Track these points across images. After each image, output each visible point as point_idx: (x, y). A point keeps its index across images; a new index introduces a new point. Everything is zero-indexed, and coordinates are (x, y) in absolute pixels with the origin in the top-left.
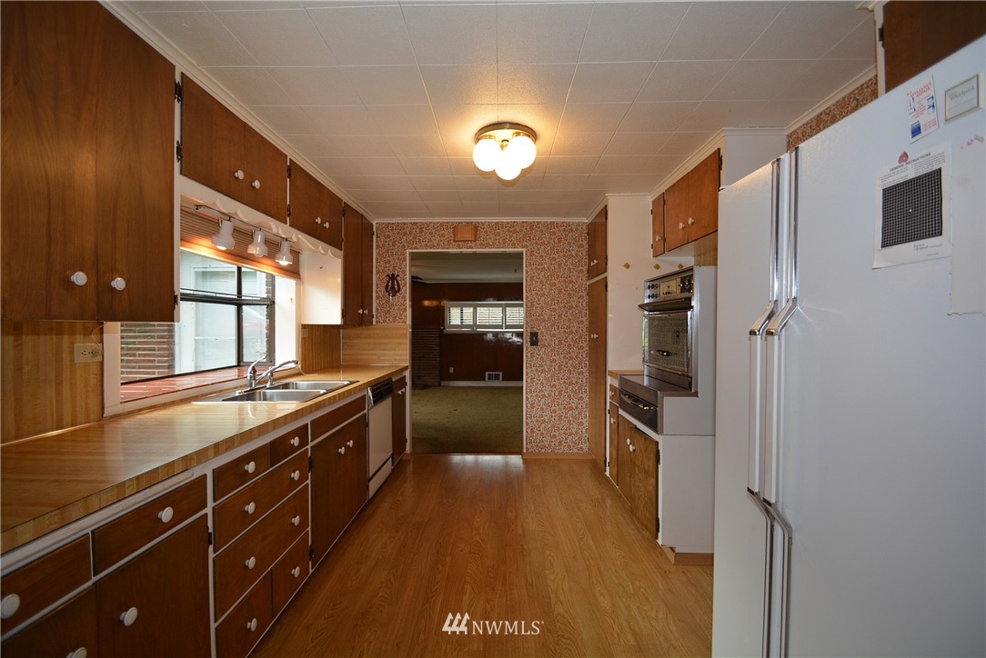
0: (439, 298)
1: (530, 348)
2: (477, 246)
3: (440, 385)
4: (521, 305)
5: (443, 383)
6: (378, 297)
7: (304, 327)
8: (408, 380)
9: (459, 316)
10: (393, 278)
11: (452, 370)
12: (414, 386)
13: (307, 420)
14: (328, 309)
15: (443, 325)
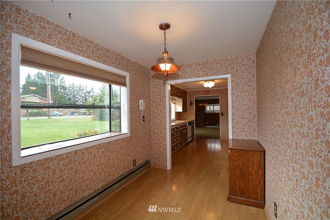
0: (204, 103)
1: (221, 116)
2: (209, 95)
3: (204, 127)
4: (219, 105)
5: (205, 126)
6: (188, 106)
7: (176, 112)
8: (195, 123)
9: (209, 108)
10: (191, 102)
11: (207, 123)
12: (196, 126)
13: (180, 125)
14: (180, 109)
15: (205, 111)
